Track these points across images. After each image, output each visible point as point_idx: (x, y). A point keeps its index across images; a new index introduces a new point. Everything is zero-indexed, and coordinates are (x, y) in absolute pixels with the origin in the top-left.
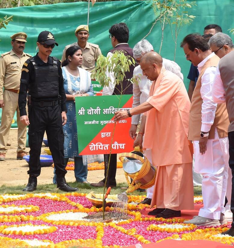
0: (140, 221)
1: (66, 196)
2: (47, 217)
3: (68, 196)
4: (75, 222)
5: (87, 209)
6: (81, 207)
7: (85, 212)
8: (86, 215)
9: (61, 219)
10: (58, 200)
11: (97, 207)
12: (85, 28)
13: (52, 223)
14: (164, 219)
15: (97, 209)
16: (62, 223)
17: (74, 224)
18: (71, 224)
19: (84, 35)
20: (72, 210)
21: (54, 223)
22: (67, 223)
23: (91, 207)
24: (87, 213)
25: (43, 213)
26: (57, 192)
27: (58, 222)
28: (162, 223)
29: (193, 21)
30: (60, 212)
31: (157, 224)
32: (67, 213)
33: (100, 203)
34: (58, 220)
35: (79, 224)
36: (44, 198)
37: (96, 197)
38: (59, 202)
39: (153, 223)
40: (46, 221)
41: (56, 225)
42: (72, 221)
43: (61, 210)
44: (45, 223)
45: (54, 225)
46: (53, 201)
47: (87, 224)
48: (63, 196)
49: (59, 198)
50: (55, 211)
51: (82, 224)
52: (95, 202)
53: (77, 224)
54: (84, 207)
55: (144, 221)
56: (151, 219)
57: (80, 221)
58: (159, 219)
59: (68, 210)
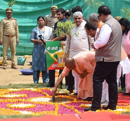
0: (76, 102)
2: (31, 100)
3: (41, 90)
4: (45, 102)
5: (51, 96)
6: (47, 95)
8: (50, 99)
9: (38, 101)
10: (37, 92)
11: (55, 95)
12: (55, 7)
13: (33, 103)
16: (38, 103)
17: (44, 104)
18: (43, 103)
20: (43, 96)
21: (34, 103)
22: (41, 103)
25: (29, 98)
26: (36, 88)
28: (87, 103)
30: (37, 97)
31: (85, 104)
34: (36, 101)
35: (47, 104)
36: (30, 90)
39: (82, 104)
40: (30, 102)
41: (35, 104)
42: (43, 102)
44: (30, 103)
45: (34, 104)
46: (34, 92)
47: (50, 104)
48: (39, 90)
50: (35, 97)
51: (48, 103)
53: (45, 104)
54: (49, 95)
55: (78, 102)
56: (81, 101)
57: (47, 102)
58: (85, 101)
59: (41, 97)
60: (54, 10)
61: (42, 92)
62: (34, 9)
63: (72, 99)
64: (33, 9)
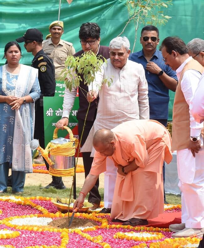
0: (106, 228)
1: (30, 199)
2: (9, 222)
3: (32, 200)
4: (39, 227)
5: (52, 214)
6: (46, 211)
7: (49, 217)
8: (50, 220)
9: (25, 224)
10: (22, 204)
11: (62, 213)
12: (59, 23)
13: (15, 228)
14: (131, 227)
15: (63, 214)
16: (26, 228)
17: (38, 230)
18: (35, 229)
19: (57, 31)
20: (36, 215)
21: (17, 228)
22: (30, 229)
23: (56, 212)
24: (52, 218)
25: (6, 217)
26: (22, 196)
27: (21, 227)
28: (130, 231)
29: (167, 21)
30: (24, 216)
31: (124, 231)
32: (31, 217)
33: (65, 209)
34: (21, 225)
35: (43, 230)
36: (7, 201)
37: (62, 202)
38: (23, 205)
39: (120, 231)
40: (8, 225)
41: (19, 230)
42: (36, 226)
43: (25, 215)
44: (8, 227)
45: (17, 230)
46: (17, 205)
47: (51, 230)
48: (27, 200)
49: (23, 202)
50: (19, 216)
51: (46, 229)
52: (60, 208)
53: (40, 230)
54: (49, 212)
55: (110, 228)
56: (118, 226)
57: (44, 227)
58: (126, 226)
59: (32, 215)
60: (57, 29)
61: (34, 205)
62: (19, 28)
63: (98, 222)
64: (17, 29)
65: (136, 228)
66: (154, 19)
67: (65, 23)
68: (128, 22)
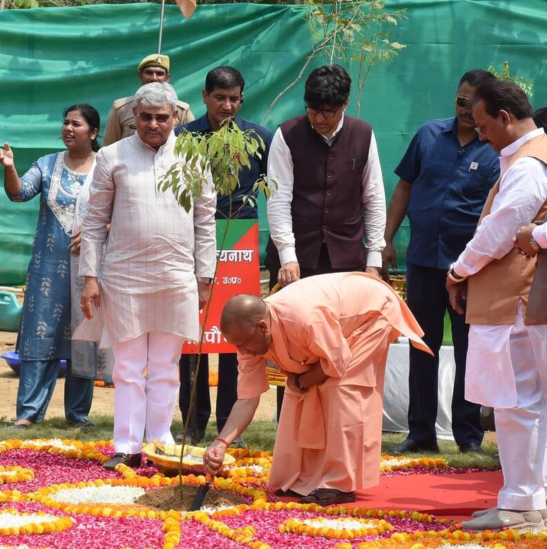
0: (264, 509)
1: (96, 446)
2: (50, 496)
3: (100, 447)
4: (115, 508)
5: (144, 479)
6: (129, 473)
7: (138, 486)
8: (140, 492)
9: (83, 501)
10: (79, 455)
11: (166, 476)
12: (159, 61)
13: (61, 509)
14: (318, 508)
15: (167, 479)
16: (86, 509)
17: (112, 514)
18: (107, 512)
19: (155, 77)
20: (109, 480)
21: (66, 510)
22: (96, 511)
23: (152, 475)
24: (144, 487)
25: (43, 485)
26: (77, 438)
27: (76, 507)
28: (316, 515)
29: (397, 54)
30: (82, 483)
31: (303, 517)
32: (97, 486)
33: (173, 467)
34: (77, 502)
35: (125, 514)
36: (45, 449)
37: (166, 452)
38: (79, 460)
39: (293, 516)
40: (48, 503)
41: (71, 515)
42: (107, 506)
43: (85, 480)
44: (47, 509)
45: (66, 515)
46: (67, 458)
47: (142, 515)
48: (90, 448)
49: (80, 451)
50: (71, 483)
51: (132, 512)
52: (162, 464)
53: (118, 514)
54: (137, 474)
55: (273, 510)
56: (290, 505)
57: (128, 507)
58: (307, 506)
59: (99, 481)
60: (155, 74)
61: (104, 458)
62: (73, 71)
63: (246, 496)
64: (67, 72)
65: (330, 509)
66: (369, 49)
67: (173, 60)
68: (311, 57)
